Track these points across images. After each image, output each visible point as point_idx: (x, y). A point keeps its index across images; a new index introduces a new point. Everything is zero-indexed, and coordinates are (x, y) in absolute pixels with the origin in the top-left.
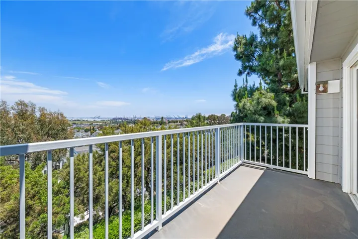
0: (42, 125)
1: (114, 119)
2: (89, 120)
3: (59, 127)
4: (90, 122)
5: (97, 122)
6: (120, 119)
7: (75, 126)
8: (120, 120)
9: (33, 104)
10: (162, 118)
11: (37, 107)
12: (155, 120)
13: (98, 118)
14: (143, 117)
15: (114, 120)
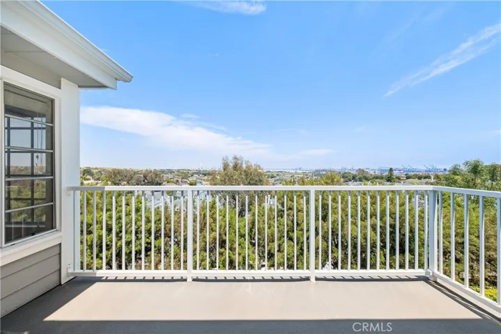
0: (246, 175)
1: (316, 171)
2: (291, 171)
3: (257, 178)
4: (292, 173)
5: (299, 174)
6: (323, 170)
7: (278, 178)
8: (324, 173)
9: (242, 158)
10: (391, 170)
11: (244, 160)
12: (378, 173)
13: (300, 169)
14: (357, 168)
15: (317, 173)
